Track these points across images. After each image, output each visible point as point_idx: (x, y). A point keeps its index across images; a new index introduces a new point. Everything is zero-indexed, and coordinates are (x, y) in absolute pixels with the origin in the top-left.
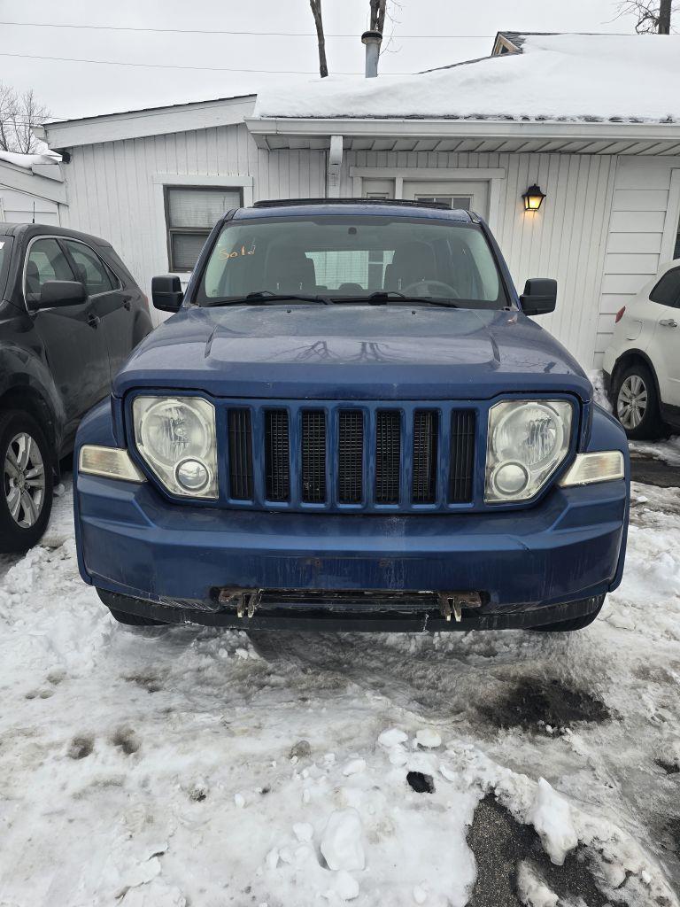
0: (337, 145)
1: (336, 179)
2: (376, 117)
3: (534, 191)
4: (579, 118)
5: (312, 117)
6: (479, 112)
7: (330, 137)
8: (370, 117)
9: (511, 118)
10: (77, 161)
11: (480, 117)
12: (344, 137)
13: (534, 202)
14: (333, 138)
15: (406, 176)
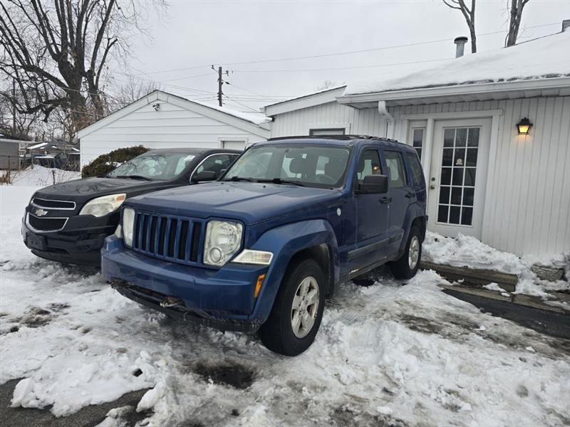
0: (382, 105)
1: (391, 122)
2: (407, 89)
3: (525, 122)
4: (543, 76)
5: (372, 93)
6: (471, 80)
7: (378, 102)
8: (404, 89)
9: (492, 81)
10: (277, 120)
11: (472, 82)
12: (386, 101)
13: (524, 129)
14: (380, 103)
15: (434, 117)
